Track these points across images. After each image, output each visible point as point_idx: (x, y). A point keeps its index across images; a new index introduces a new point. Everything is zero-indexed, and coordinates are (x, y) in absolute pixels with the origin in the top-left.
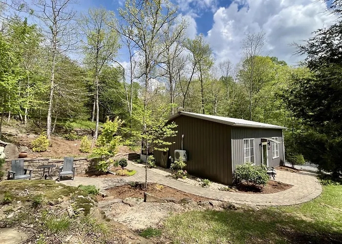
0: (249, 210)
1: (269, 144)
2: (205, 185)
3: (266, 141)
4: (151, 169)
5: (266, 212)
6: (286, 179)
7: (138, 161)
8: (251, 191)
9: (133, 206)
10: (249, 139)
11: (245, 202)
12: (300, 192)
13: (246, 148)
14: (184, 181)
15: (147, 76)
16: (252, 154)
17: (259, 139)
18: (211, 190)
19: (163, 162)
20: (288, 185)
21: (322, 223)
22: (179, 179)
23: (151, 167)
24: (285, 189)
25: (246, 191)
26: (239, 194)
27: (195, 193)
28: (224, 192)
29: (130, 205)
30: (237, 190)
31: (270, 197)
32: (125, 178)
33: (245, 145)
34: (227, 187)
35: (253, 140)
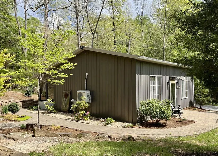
0: (148, 140)
1: (178, 83)
2: (108, 124)
3: (174, 79)
4: (50, 115)
5: (164, 141)
6: (192, 116)
7: (35, 107)
8: (155, 126)
9: (18, 140)
10: (156, 76)
11: (146, 135)
12: (201, 125)
13: (152, 85)
14: (86, 122)
15: (46, 8)
16: (159, 92)
17: (167, 78)
18: (114, 127)
19: (64, 106)
20: (192, 121)
21: (213, 146)
22: (81, 121)
23: (50, 113)
24: (187, 124)
25: (150, 127)
26: (142, 129)
27: (96, 131)
28: (127, 128)
29: (14, 139)
30: (141, 126)
31: (172, 130)
32: (14, 123)
33: (151, 83)
34: (131, 124)
35: (160, 77)
